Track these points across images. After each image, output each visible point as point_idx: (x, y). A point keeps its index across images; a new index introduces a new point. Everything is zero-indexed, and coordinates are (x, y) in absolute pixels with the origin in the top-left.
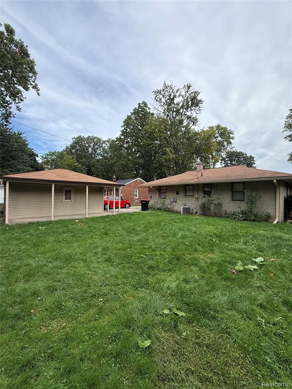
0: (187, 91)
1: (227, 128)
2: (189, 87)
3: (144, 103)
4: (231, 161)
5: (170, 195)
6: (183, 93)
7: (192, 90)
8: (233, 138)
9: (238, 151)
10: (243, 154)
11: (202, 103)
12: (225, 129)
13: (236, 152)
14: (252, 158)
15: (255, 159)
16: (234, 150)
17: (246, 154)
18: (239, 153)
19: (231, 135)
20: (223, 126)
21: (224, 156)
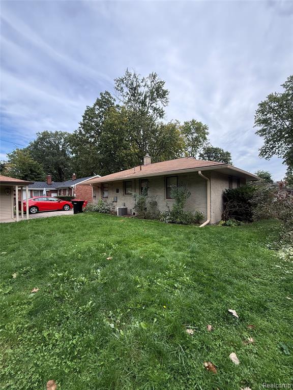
0: (153, 81)
1: (202, 123)
2: (154, 77)
3: (107, 93)
4: (209, 157)
5: (111, 194)
6: (149, 83)
7: (157, 79)
8: (208, 134)
9: (215, 147)
10: (220, 150)
11: (167, 94)
12: (200, 124)
13: (212, 148)
14: (228, 154)
15: (231, 155)
16: (209, 145)
17: (223, 150)
18: (216, 149)
19: (206, 131)
20: (198, 121)
21: (202, 152)
